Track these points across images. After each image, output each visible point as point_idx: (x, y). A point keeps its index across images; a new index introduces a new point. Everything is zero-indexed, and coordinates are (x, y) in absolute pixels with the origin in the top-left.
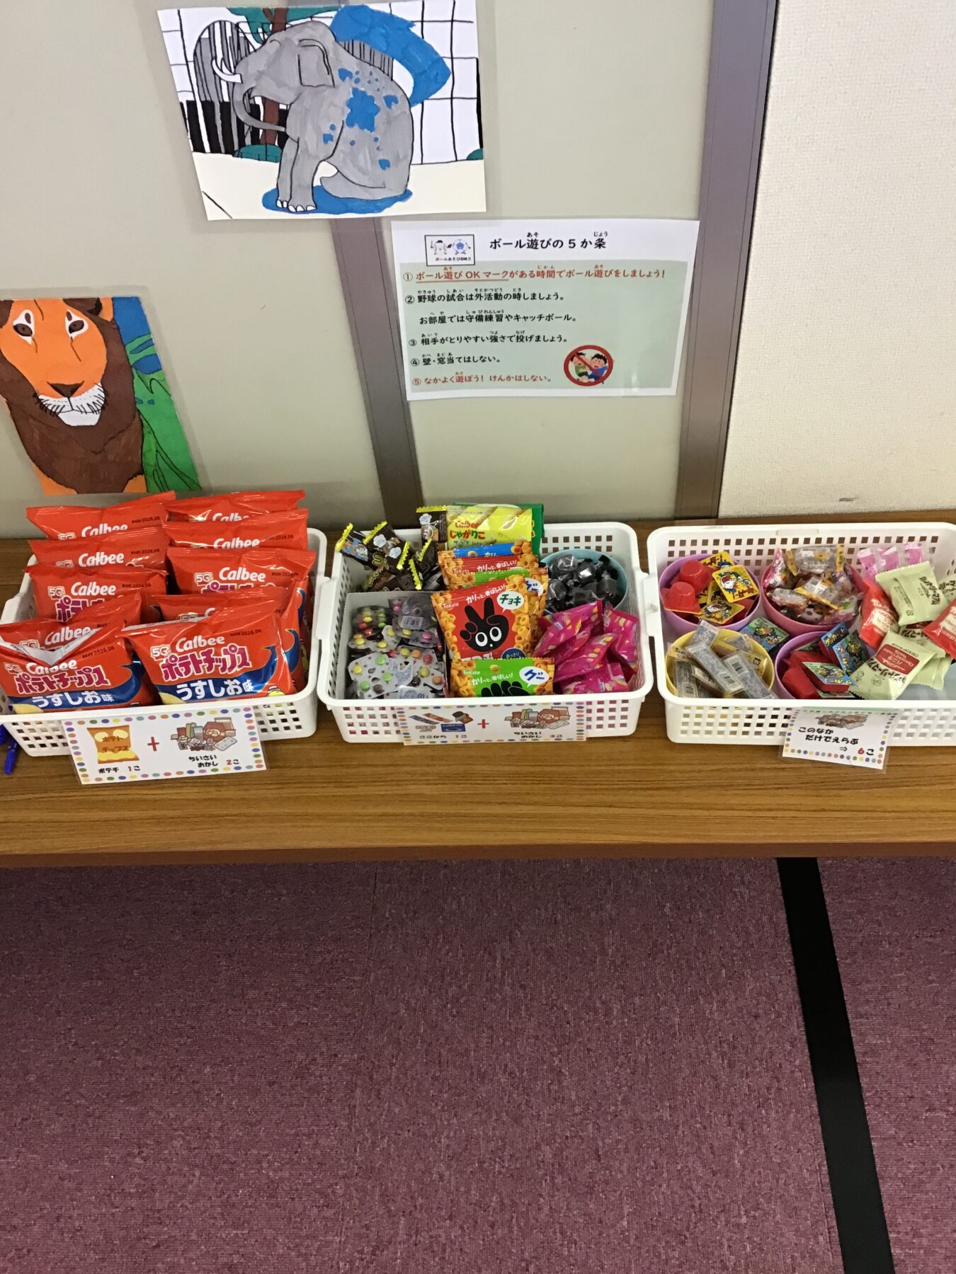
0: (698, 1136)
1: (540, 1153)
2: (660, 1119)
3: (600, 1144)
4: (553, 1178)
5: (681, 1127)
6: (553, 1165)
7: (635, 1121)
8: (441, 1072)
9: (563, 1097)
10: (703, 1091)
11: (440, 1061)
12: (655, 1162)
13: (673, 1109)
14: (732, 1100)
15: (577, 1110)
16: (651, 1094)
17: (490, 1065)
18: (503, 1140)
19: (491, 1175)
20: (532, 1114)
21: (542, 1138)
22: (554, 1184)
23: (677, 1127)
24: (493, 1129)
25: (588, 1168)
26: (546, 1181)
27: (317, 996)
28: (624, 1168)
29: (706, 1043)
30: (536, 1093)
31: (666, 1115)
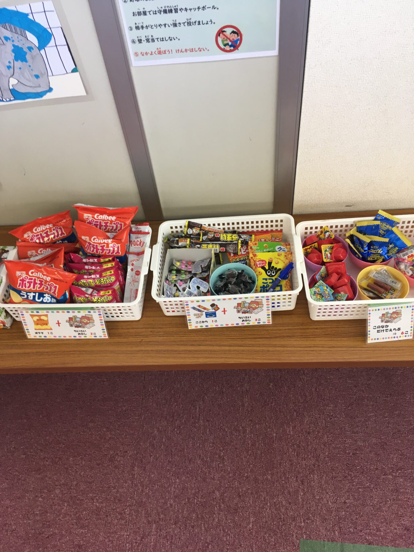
0: (283, 487)
1: (214, 494)
2: (267, 479)
3: (241, 490)
4: (220, 506)
6: (220, 500)
7: (256, 480)
9: (225, 470)
10: (286, 466)
12: (264, 498)
13: (272, 474)
15: (231, 475)
16: (263, 468)
17: (193, 456)
18: (198, 488)
19: (193, 505)
20: (211, 477)
21: (215, 488)
23: (274, 483)
24: (194, 484)
25: (235, 501)
26: (217, 507)
27: (119, 426)
28: (251, 501)
29: (287, 445)
30: (213, 468)
31: (269, 477)
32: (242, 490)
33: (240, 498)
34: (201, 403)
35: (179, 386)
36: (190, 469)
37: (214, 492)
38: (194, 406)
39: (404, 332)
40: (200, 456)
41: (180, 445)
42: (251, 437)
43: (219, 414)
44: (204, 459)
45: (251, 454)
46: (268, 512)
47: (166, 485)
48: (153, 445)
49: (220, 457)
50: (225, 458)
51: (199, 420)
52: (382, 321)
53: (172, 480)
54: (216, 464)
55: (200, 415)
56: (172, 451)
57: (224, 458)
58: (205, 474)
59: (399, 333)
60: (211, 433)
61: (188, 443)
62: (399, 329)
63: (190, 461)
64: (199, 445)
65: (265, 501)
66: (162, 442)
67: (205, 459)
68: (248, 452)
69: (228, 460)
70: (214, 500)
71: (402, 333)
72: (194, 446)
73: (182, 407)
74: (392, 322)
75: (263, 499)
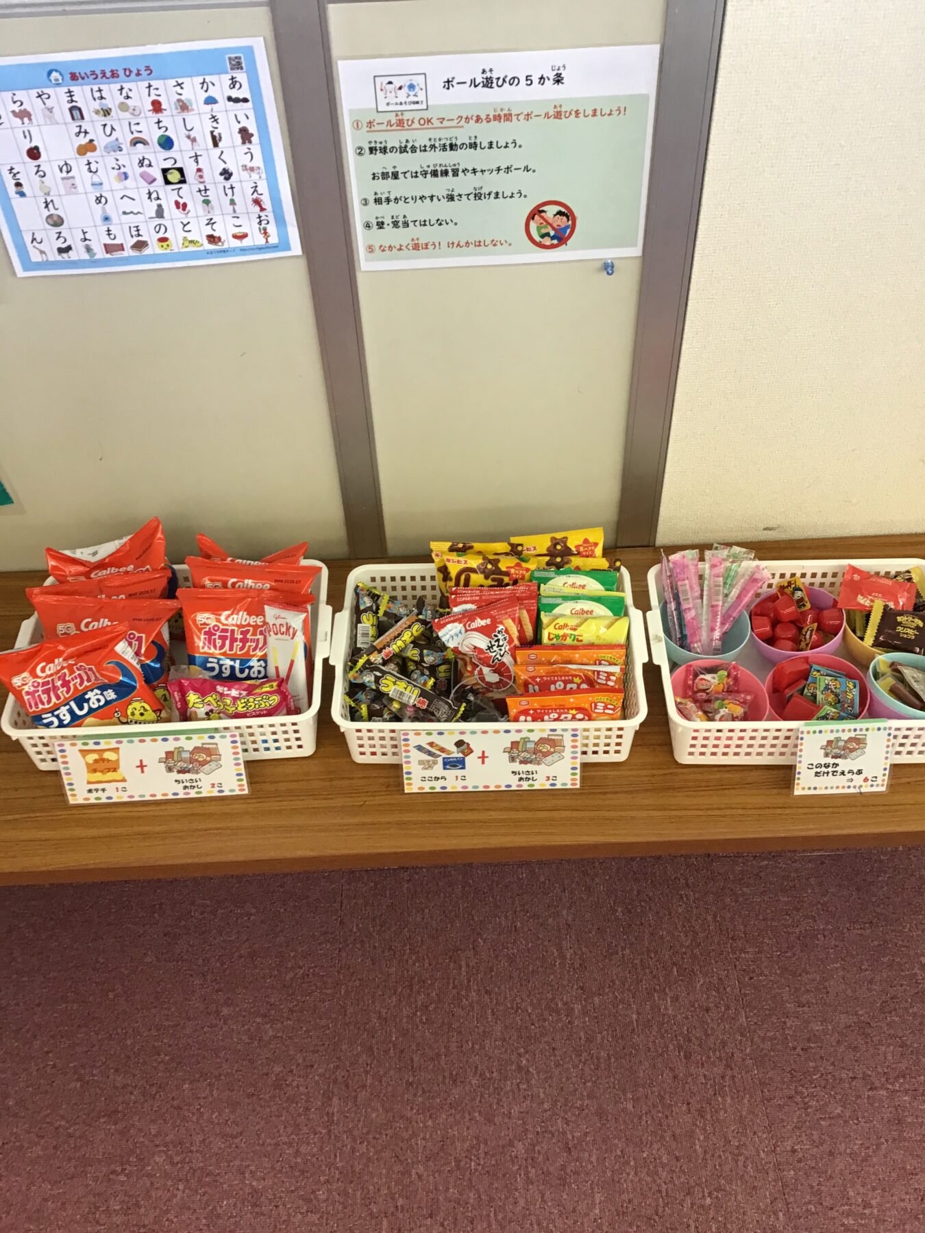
0: (661, 1125)
1: (514, 1149)
2: (624, 1110)
3: (570, 1137)
4: (527, 1173)
5: (644, 1117)
6: (526, 1160)
7: (601, 1114)
8: (414, 1076)
9: (532, 1095)
10: (663, 1082)
11: (412, 1067)
12: (622, 1152)
13: (636, 1100)
14: (690, 1089)
15: (546, 1106)
16: (615, 1088)
17: (461, 1068)
18: (477, 1138)
19: (468, 1174)
20: (504, 1112)
21: (515, 1135)
22: (528, 1177)
23: (640, 1118)
24: (467, 1129)
25: (560, 1161)
26: (520, 1175)
27: (291, 1010)
28: (594, 1159)
30: (507, 1093)
31: (630, 1106)
32: (573, 1137)
33: (570, 1153)
34: (470, 953)
35: (419, 919)
36: (457, 1097)
37: (511, 1144)
38: (455, 962)
39: (870, 778)
40: (476, 1068)
41: (431, 1047)
42: (584, 1022)
43: (511, 977)
44: (484, 1074)
45: (586, 1060)
46: (632, 1181)
47: (404, 1134)
48: (371, 1049)
49: (520, 1068)
50: (531, 1069)
51: (468, 988)
52: (827, 755)
53: (417, 1122)
54: (512, 1083)
55: (469, 981)
56: (412, 1060)
57: (528, 1071)
58: (491, 1106)
59: (858, 780)
60: (497, 1019)
61: (448, 1042)
62: (860, 772)
63: (455, 1081)
64: (473, 1044)
65: (624, 1157)
66: (391, 1042)
67: (488, 1075)
68: (581, 1055)
69: (538, 1073)
70: (513, 1162)
71: (866, 780)
72: (462, 1047)
73: (430, 965)
74: (846, 758)
75: (619, 1153)
